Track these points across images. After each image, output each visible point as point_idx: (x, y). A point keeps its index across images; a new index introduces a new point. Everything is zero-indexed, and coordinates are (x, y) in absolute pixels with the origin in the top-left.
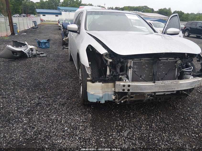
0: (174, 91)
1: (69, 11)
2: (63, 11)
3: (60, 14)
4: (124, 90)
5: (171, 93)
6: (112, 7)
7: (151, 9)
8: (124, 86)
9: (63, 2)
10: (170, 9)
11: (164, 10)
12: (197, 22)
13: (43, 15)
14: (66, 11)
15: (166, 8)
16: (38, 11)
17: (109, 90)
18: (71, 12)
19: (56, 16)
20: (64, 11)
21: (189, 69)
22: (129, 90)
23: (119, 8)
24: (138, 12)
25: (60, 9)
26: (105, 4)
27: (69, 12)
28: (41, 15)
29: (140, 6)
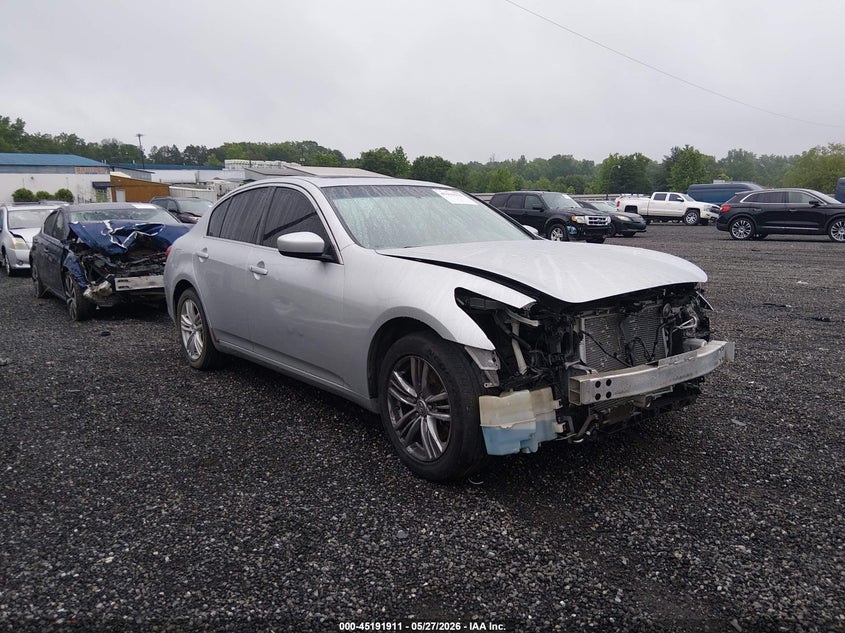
0: (668, 388)
4: (598, 396)
5: (663, 395)
6: (171, 146)
7: (330, 151)
8: (598, 384)
10: (400, 151)
11: (381, 157)
12: (521, 194)
15: (384, 149)
17: (545, 410)
21: (689, 324)
22: (609, 395)
23: (204, 148)
24: (284, 163)
26: (139, 136)
29: (287, 143)
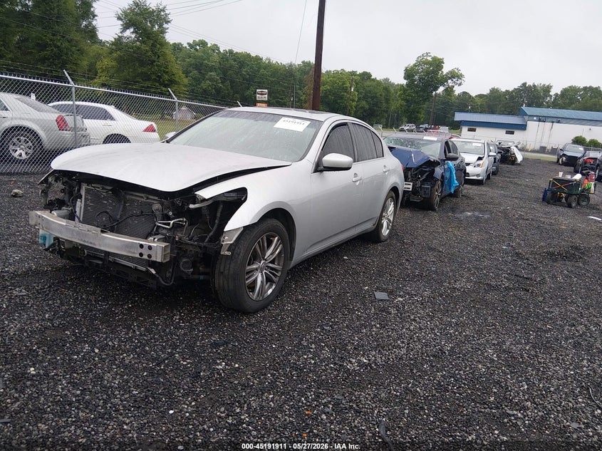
1: (555, 120)
2: (535, 121)
3: (523, 127)
9: (559, 93)
13: (469, 130)
14: (541, 119)
16: (459, 117)
18: (559, 122)
19: (507, 133)
20: (535, 118)
25: (526, 115)
27: (553, 122)
28: (465, 129)
